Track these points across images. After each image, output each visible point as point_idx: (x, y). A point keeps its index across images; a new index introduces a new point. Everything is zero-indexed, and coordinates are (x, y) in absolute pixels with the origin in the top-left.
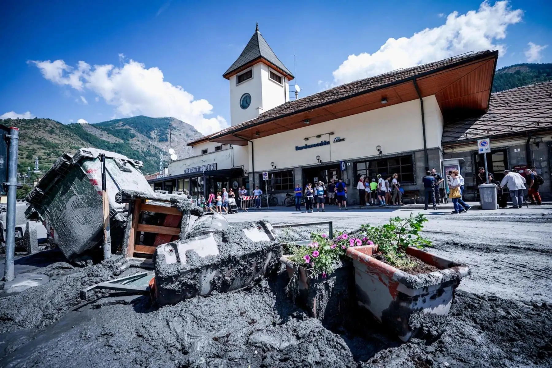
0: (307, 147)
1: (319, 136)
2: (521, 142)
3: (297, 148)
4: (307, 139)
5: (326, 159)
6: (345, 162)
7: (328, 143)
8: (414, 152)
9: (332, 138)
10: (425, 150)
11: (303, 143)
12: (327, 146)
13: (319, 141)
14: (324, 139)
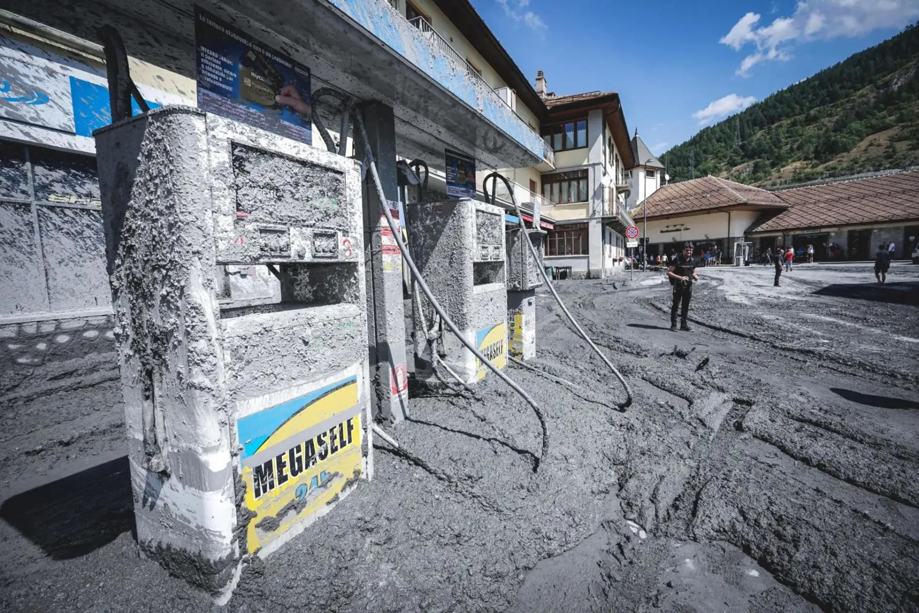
0: (667, 231)
1: (675, 226)
2: (781, 234)
3: (662, 232)
4: (667, 227)
5: (678, 239)
6: (689, 242)
7: (680, 230)
8: (723, 239)
9: (683, 228)
10: (729, 238)
11: (665, 229)
12: (679, 232)
13: (675, 228)
14: (678, 227)
